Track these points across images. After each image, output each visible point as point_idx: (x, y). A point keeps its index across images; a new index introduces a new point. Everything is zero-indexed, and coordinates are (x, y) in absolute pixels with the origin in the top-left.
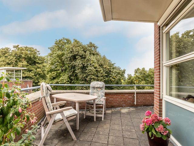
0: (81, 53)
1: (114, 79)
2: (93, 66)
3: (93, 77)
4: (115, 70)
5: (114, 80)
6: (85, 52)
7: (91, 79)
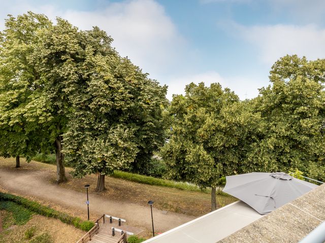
1: (148, 104)
2: (102, 77)
3: (104, 101)
4: (148, 87)
5: (146, 106)
6: (84, 47)
7: (99, 105)
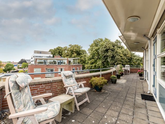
0: (112, 47)
1: (135, 63)
2: (120, 55)
3: (120, 62)
4: (135, 58)
5: (134, 64)
6: (114, 47)
7: (118, 63)
